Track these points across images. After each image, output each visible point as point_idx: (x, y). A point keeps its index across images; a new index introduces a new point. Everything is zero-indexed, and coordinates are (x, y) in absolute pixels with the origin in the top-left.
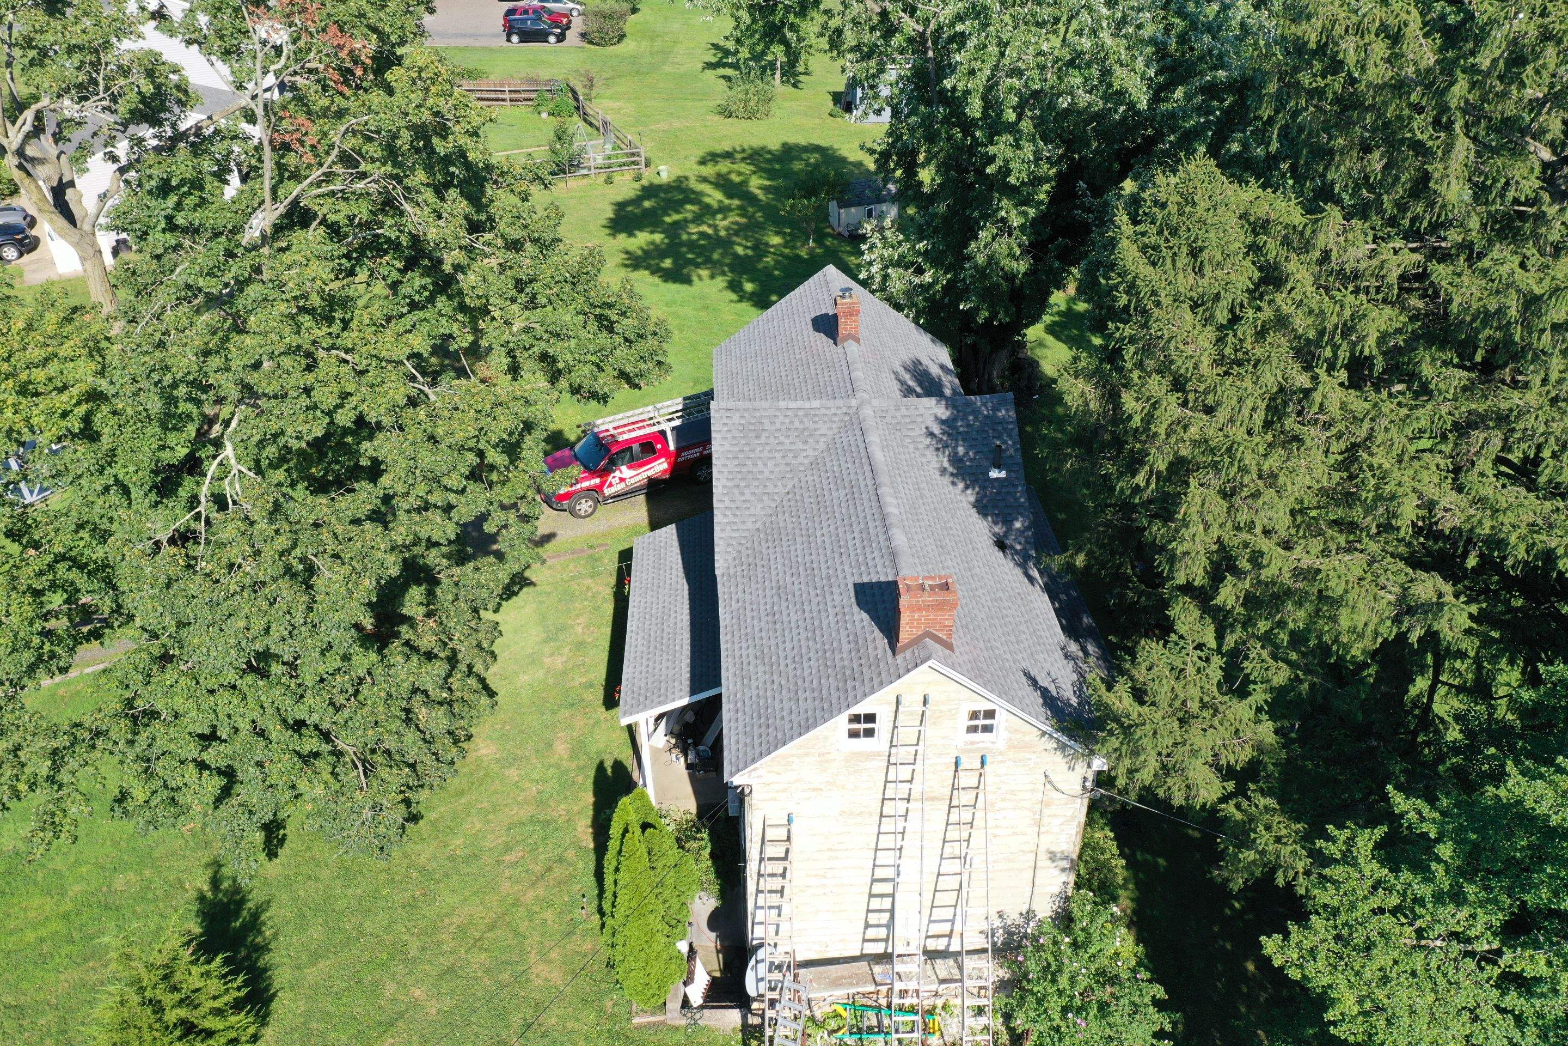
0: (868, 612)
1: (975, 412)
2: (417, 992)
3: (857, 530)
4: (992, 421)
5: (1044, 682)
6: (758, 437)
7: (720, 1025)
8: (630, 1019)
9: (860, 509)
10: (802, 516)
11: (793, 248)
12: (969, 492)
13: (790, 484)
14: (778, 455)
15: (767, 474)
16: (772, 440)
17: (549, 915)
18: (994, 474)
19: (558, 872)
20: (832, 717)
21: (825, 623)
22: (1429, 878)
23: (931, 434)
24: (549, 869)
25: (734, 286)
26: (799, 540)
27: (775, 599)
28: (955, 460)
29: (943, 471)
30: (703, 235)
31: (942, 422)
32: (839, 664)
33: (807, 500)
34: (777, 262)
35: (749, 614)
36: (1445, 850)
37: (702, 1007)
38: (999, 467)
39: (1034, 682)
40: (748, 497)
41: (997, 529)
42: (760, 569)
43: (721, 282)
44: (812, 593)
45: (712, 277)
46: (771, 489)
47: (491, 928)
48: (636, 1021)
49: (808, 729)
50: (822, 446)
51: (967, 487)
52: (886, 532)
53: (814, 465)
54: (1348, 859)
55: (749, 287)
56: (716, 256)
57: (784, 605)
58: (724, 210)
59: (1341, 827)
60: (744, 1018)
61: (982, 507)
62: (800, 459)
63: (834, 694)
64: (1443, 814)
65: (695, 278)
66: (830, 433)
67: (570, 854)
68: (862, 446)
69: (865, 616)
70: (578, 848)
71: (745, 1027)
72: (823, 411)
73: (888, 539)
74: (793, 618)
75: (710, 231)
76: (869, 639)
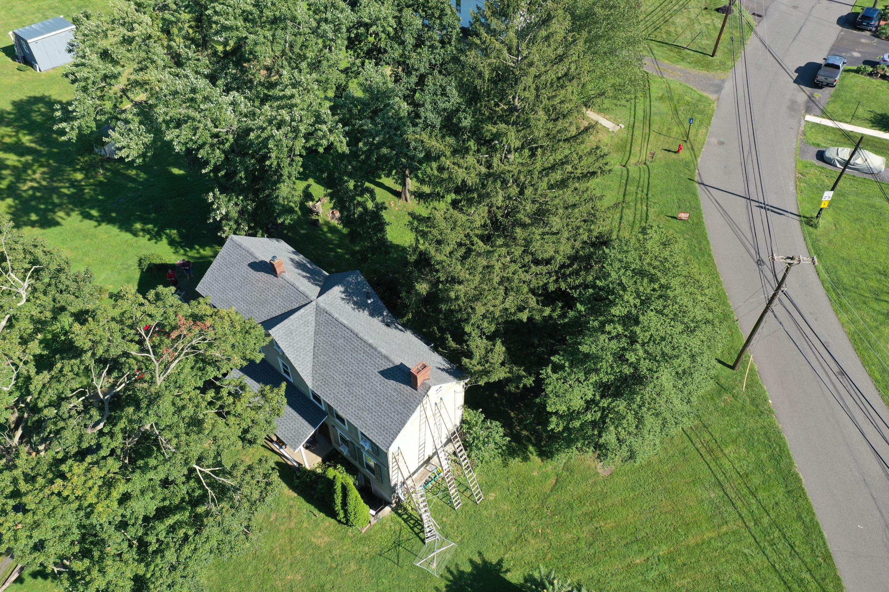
0: (392, 379)
1: (351, 283)
2: (289, 577)
3: (361, 353)
4: (358, 283)
5: (442, 367)
6: (292, 334)
7: (386, 514)
8: (361, 532)
9: (356, 345)
10: (331, 354)
11: (93, 177)
12: (365, 312)
13: (313, 343)
14: (302, 336)
15: (303, 345)
16: (297, 332)
17: (305, 525)
18: (369, 302)
19: (294, 511)
20: (409, 417)
21: (378, 389)
22: (565, 371)
23: (343, 299)
24: (290, 512)
25: (87, 216)
26: (338, 364)
27: (348, 388)
28: (355, 303)
29: (354, 309)
30: (32, 188)
31: (344, 292)
32: (397, 401)
33: (327, 348)
34: (94, 190)
35: (341, 397)
36: (567, 364)
37: (377, 513)
38: (370, 299)
39: (439, 369)
40: (303, 356)
41: (380, 319)
42: (330, 380)
43: (75, 216)
44: (363, 381)
45: (68, 214)
46: (308, 349)
47: (291, 542)
48: (363, 531)
49: (404, 424)
50: (314, 324)
51: (364, 310)
52: (376, 350)
53: (316, 333)
54: (548, 377)
55: (94, 213)
56: (56, 201)
57: (354, 389)
58: (26, 166)
59: (542, 370)
60: (391, 507)
61: (372, 315)
62: (310, 333)
63: (405, 411)
64: (563, 356)
65: (60, 220)
66: (314, 318)
67: (291, 502)
68: (334, 320)
69: (392, 381)
70: (292, 499)
71: (393, 509)
72: (306, 312)
73: (379, 352)
74: (363, 392)
75: (35, 185)
76: (402, 388)
